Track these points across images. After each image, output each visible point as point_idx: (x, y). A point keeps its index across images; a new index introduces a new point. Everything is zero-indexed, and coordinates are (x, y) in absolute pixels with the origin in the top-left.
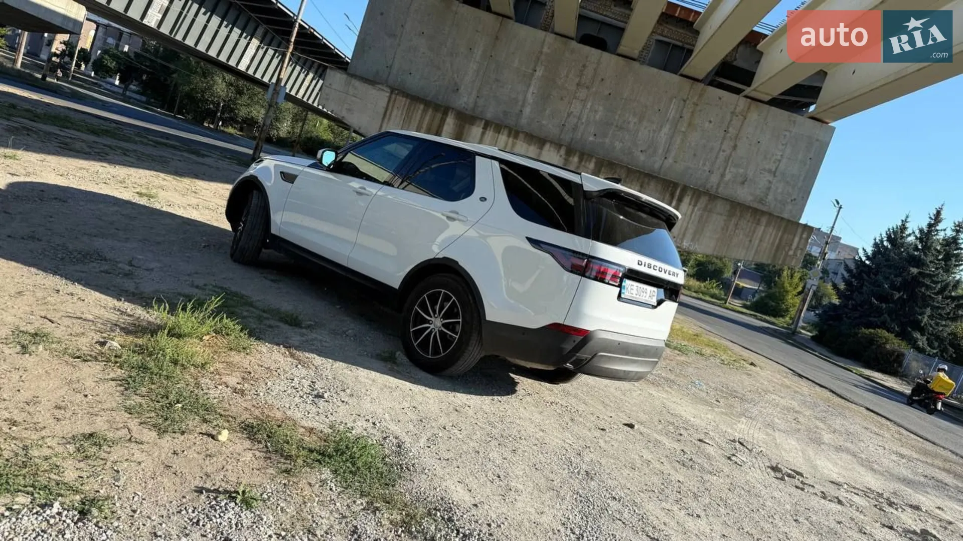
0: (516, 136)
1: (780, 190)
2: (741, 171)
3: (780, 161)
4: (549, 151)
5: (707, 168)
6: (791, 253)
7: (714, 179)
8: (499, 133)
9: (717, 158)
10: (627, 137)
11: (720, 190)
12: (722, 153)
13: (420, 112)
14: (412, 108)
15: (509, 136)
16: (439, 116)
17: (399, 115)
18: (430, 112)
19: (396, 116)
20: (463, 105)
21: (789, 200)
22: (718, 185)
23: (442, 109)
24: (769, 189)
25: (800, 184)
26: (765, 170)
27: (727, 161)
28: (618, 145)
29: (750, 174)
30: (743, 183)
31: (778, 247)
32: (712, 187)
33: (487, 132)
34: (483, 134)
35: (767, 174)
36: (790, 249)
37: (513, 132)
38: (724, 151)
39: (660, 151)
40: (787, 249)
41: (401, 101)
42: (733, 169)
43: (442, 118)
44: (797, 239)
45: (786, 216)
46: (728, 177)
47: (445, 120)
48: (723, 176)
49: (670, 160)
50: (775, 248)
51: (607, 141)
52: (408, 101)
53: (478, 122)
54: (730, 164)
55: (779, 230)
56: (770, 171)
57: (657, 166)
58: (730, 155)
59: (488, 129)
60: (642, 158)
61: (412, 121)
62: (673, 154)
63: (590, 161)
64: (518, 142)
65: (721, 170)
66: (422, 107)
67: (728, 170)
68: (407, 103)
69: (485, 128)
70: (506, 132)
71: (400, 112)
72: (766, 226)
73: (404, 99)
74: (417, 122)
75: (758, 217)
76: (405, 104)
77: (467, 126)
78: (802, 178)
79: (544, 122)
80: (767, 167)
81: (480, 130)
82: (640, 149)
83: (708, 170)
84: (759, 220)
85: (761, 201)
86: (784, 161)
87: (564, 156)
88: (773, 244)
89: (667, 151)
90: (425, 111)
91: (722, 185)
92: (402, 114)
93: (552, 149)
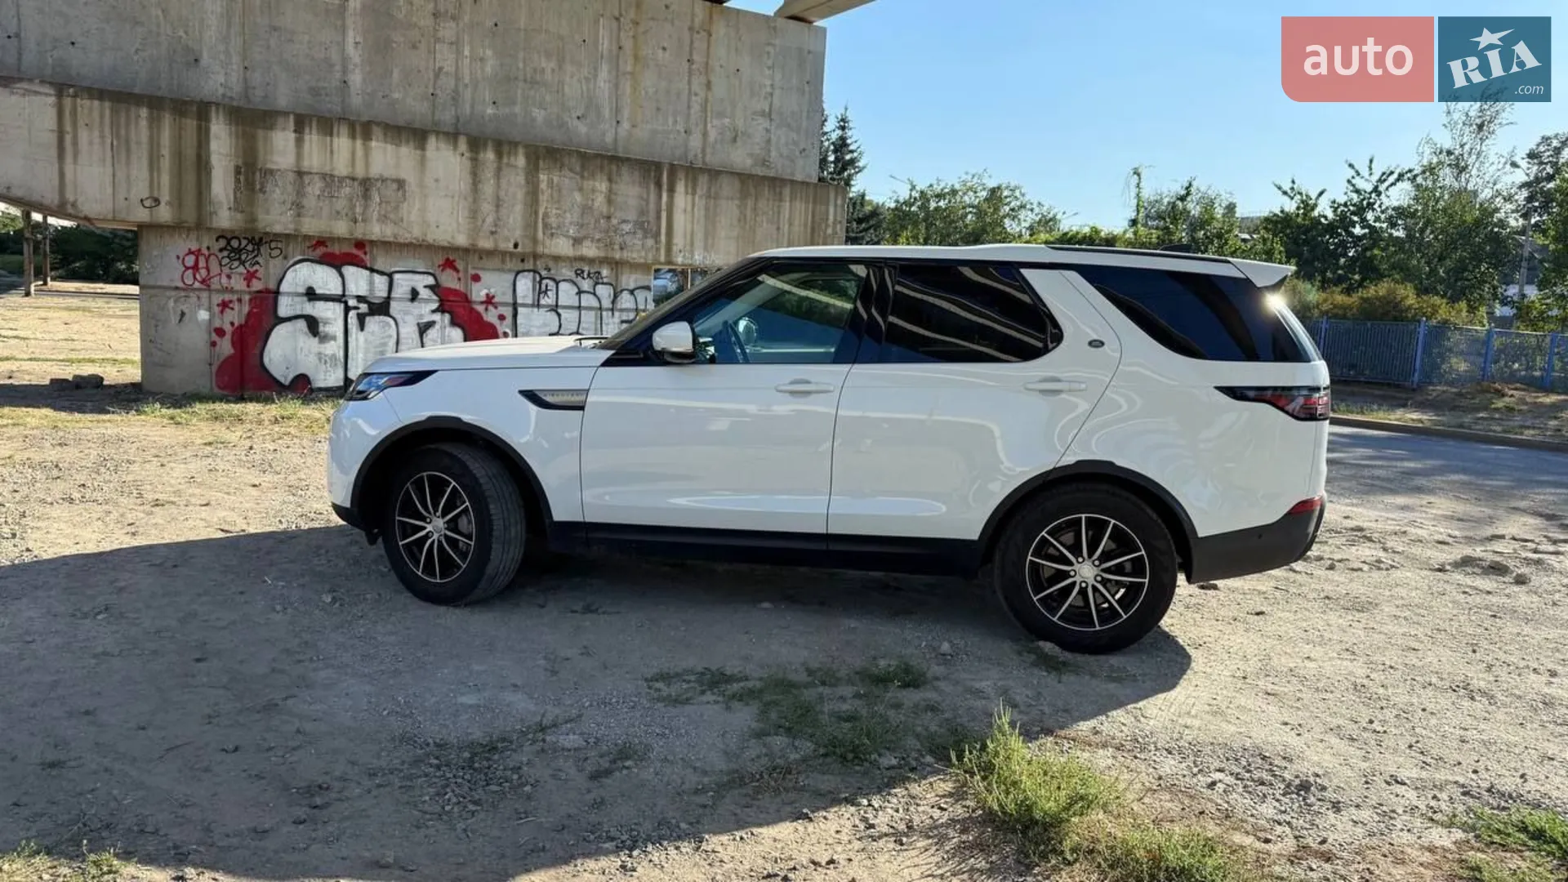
0: (367, 137)
1: (783, 141)
2: (727, 121)
3: (771, 95)
4: (438, 149)
5: (680, 127)
6: (830, 231)
7: (695, 142)
8: (331, 135)
9: (689, 107)
10: (548, 98)
11: (708, 158)
12: (694, 98)
13: (144, 123)
14: (123, 120)
15: (353, 136)
16: (191, 124)
17: (97, 140)
18: (167, 120)
19: (91, 143)
20: (221, 91)
21: (797, 153)
22: (703, 151)
23: (195, 109)
24: (769, 141)
25: (804, 124)
26: (755, 113)
27: (704, 109)
28: (539, 115)
29: (740, 123)
30: (734, 140)
31: (813, 229)
32: (696, 156)
33: (307, 137)
34: (299, 142)
35: (761, 120)
36: (827, 226)
37: (358, 128)
38: (696, 95)
39: (607, 113)
40: (823, 226)
41: (90, 109)
42: (715, 122)
43: (199, 128)
44: (831, 210)
45: (799, 177)
46: (713, 135)
47: (208, 130)
48: (705, 134)
49: (626, 125)
50: (809, 230)
51: (517, 109)
52: (107, 104)
53: (281, 120)
54: (709, 114)
55: (807, 202)
56: (763, 114)
57: (609, 138)
58: (706, 100)
59: (307, 130)
60: (582, 128)
61: (133, 146)
62: (626, 113)
63: (516, 154)
64: (374, 144)
65: (701, 127)
66: (144, 112)
67: (709, 125)
68: (107, 112)
69: (299, 129)
70: (344, 130)
71: (96, 133)
72: (791, 201)
73: (96, 103)
74: (145, 147)
75: (778, 190)
76: (102, 116)
77: (260, 133)
78: (805, 114)
79: (396, 95)
80: (758, 107)
81: (292, 136)
82: (574, 116)
83: (682, 130)
84: (781, 193)
85: (764, 163)
86: (777, 92)
87: (467, 155)
88: (806, 225)
89: (617, 110)
90: (154, 122)
91: (709, 150)
92: (102, 137)
93: (442, 145)
